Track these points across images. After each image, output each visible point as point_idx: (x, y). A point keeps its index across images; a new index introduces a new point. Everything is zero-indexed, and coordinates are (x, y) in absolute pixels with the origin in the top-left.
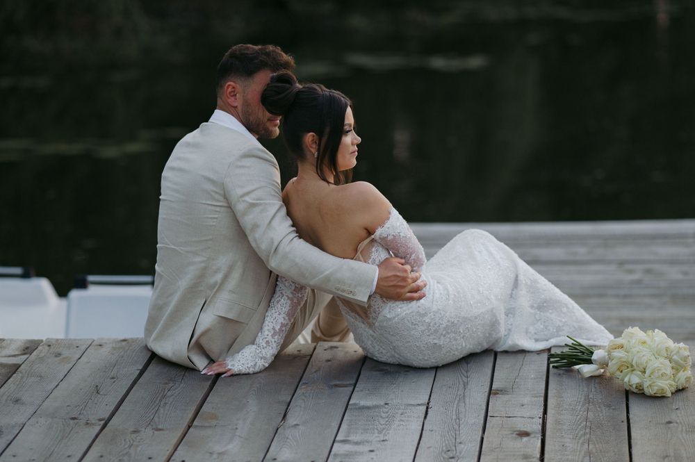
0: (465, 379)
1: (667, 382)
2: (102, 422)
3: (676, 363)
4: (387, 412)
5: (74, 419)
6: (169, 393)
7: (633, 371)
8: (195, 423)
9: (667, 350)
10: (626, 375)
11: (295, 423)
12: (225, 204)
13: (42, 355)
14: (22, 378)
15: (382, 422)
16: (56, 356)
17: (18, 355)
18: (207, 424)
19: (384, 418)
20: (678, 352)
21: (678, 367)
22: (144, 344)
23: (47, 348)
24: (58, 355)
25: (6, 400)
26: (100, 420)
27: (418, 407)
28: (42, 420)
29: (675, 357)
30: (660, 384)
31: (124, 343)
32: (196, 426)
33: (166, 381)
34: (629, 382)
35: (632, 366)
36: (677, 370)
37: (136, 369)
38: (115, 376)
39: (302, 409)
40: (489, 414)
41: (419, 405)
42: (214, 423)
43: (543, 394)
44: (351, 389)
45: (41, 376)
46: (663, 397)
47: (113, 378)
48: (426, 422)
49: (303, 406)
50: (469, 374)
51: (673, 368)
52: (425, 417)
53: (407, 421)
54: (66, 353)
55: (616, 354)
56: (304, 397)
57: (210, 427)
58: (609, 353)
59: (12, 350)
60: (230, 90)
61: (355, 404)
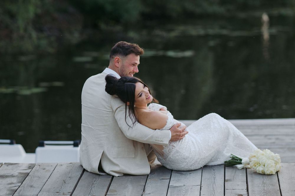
0: (214, 176)
1: (273, 169)
2: (70, 194)
3: (276, 161)
4: (185, 188)
5: (58, 192)
6: (95, 183)
7: (260, 165)
8: (108, 193)
9: (272, 157)
10: (257, 167)
11: (149, 193)
12: (111, 111)
13: (37, 169)
14: (31, 178)
15: (184, 192)
16: (43, 169)
17: (27, 169)
18: (113, 194)
19: (184, 190)
20: (276, 157)
21: (276, 163)
22: (80, 164)
23: (38, 166)
24: (44, 169)
25: (27, 186)
26: (69, 193)
27: (197, 186)
28: (45, 193)
29: (275, 159)
30: (271, 170)
31: (71, 164)
32: (108, 195)
33: (93, 178)
34: (259, 170)
35: (259, 164)
36: (276, 164)
37: (79, 174)
38: (71, 177)
39: (151, 188)
40: (226, 188)
41: (197, 185)
42: (116, 193)
43: (246, 181)
44: (169, 180)
45: (39, 177)
46: (272, 175)
47: (70, 177)
48: (201, 191)
49: (151, 186)
50: (215, 174)
51: (275, 163)
52: (200, 190)
53: (194, 191)
54: (47, 168)
55: (253, 159)
56: (150, 183)
57: (115, 195)
58: (250, 159)
59: (24, 167)
60: (117, 60)
61: (172, 186)
